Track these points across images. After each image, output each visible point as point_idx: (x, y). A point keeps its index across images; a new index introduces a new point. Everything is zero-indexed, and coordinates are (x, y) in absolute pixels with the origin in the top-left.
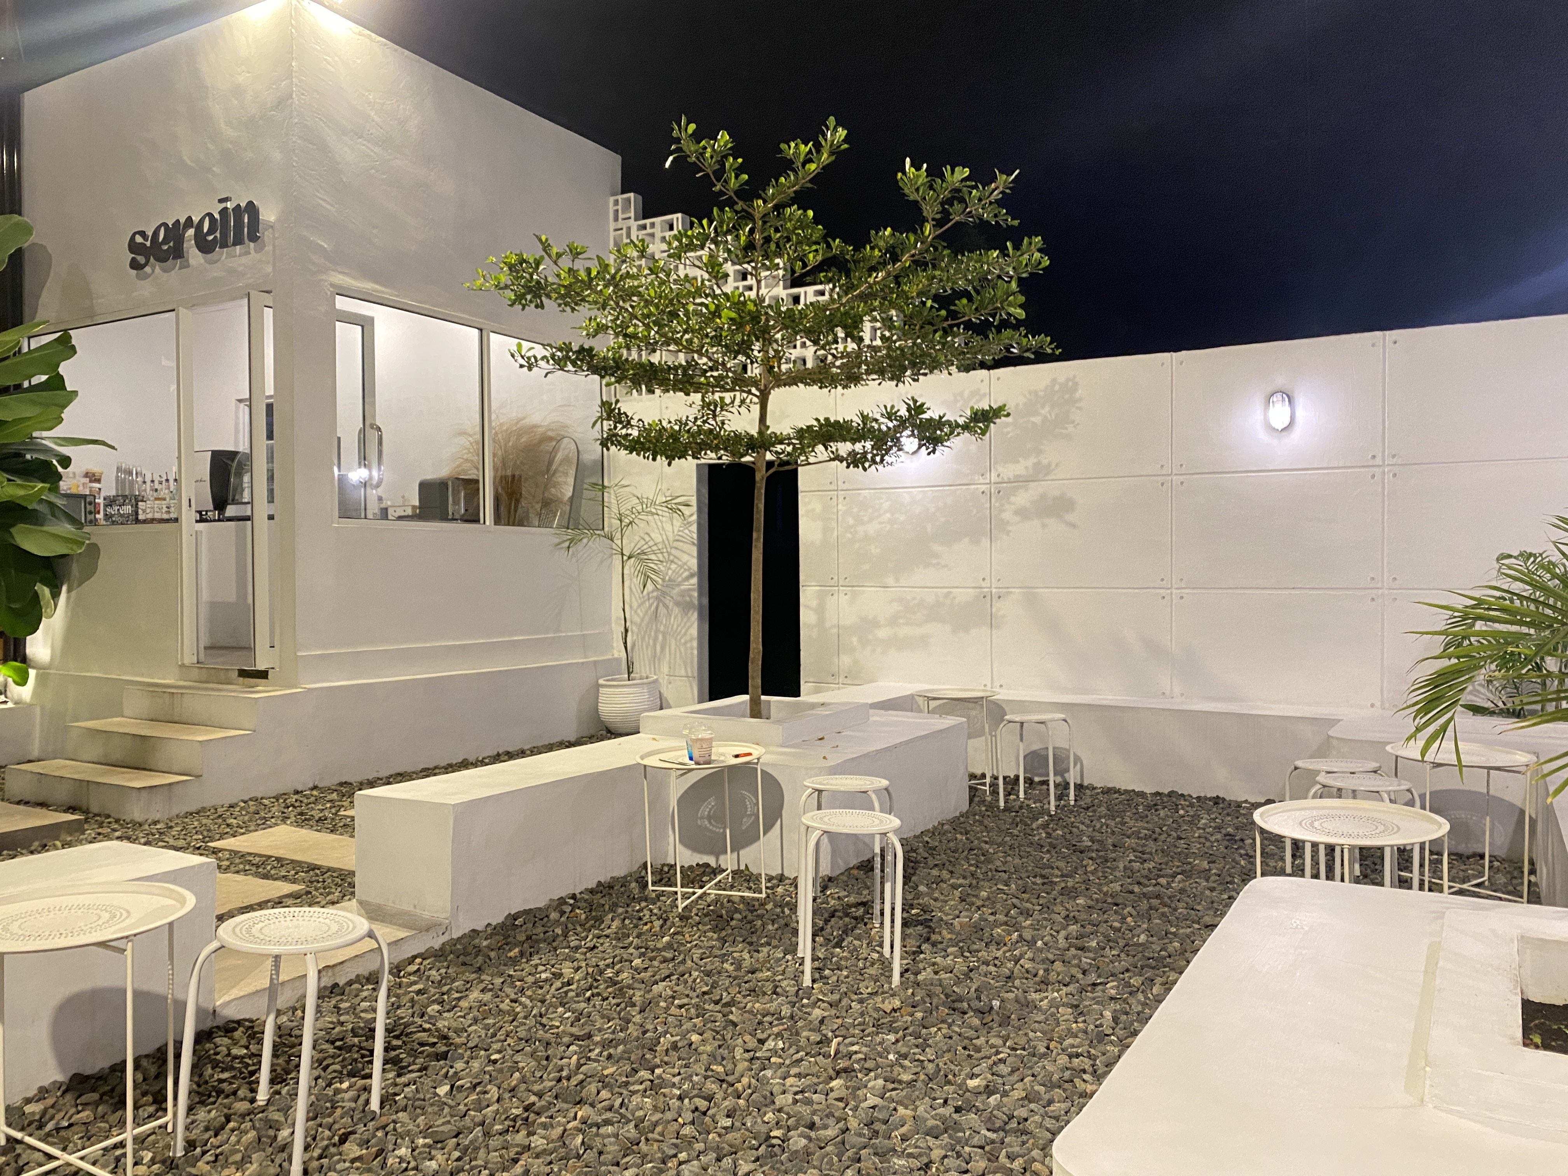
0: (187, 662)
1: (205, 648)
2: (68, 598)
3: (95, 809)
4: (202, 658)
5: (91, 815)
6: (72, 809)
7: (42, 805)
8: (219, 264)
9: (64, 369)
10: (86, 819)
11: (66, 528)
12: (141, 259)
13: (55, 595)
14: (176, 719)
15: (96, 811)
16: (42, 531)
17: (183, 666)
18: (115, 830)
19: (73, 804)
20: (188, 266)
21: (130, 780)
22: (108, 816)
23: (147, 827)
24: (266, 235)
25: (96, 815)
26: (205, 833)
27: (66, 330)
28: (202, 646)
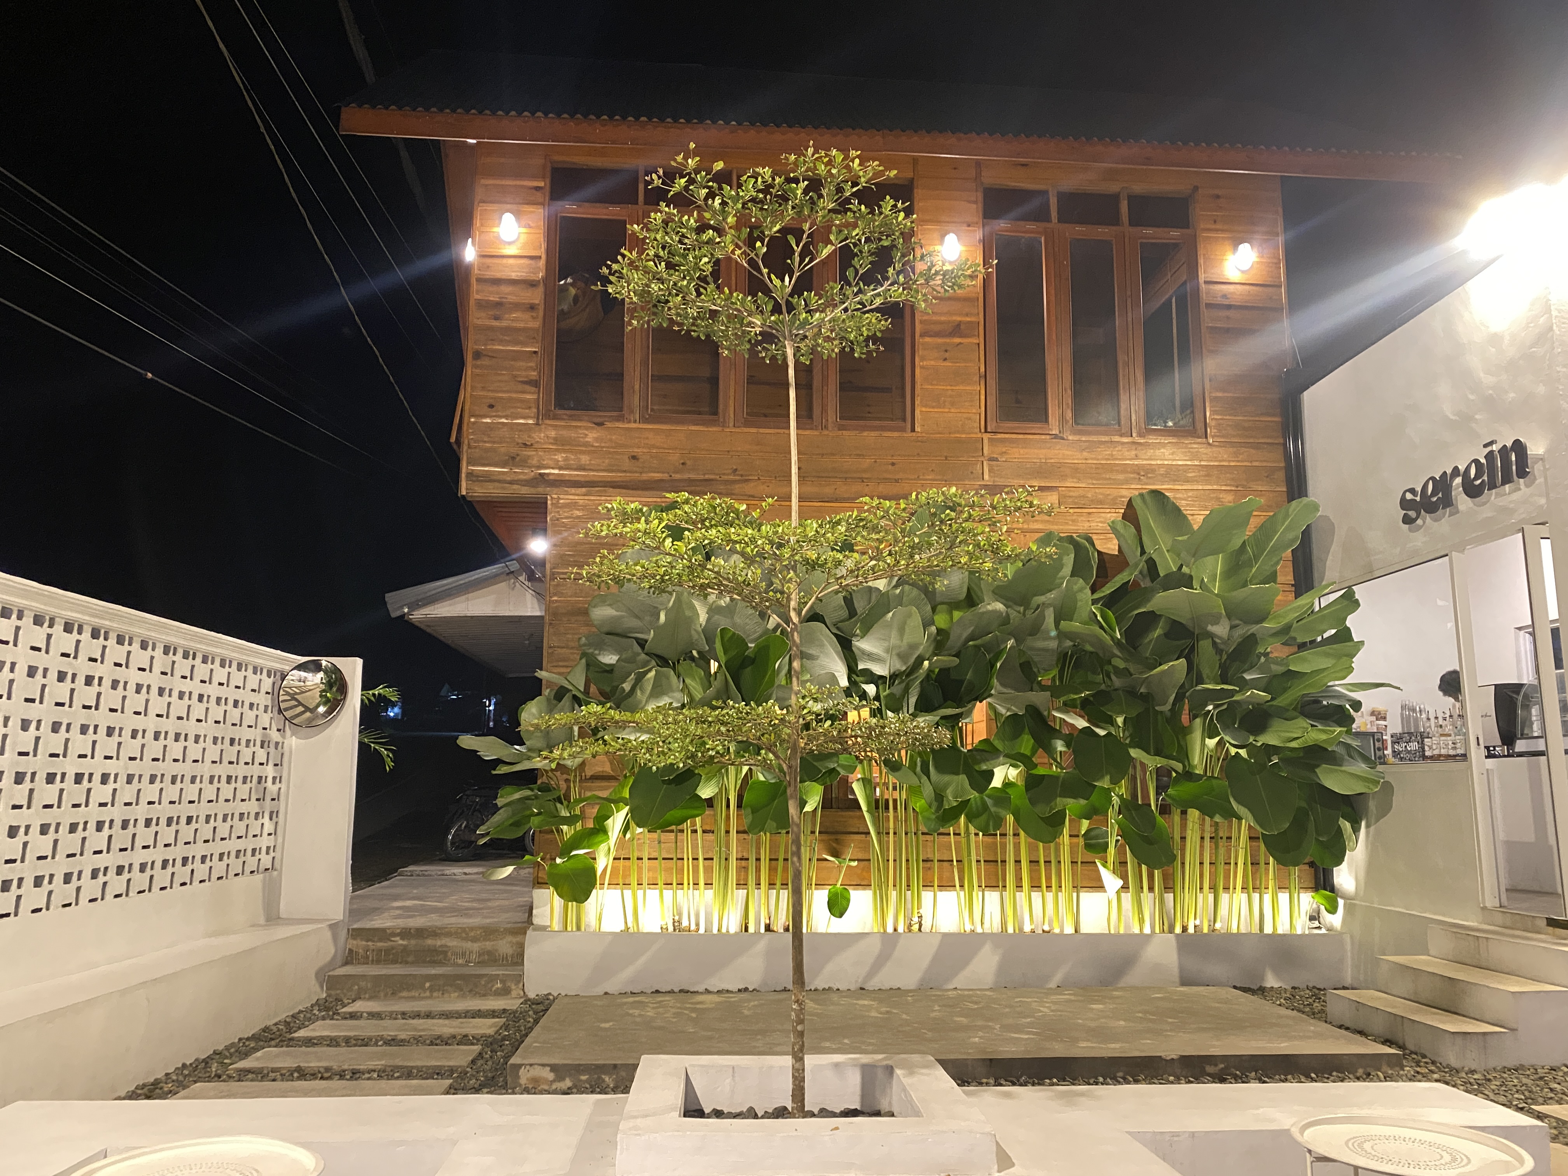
0: (1489, 905)
1: (1507, 890)
2: (1367, 833)
3: (1411, 1046)
4: (1505, 901)
5: (1407, 1051)
6: (1388, 1042)
7: (1361, 1033)
8: (1488, 505)
9: (1351, 621)
10: (1404, 1055)
11: (1360, 768)
12: (1412, 514)
13: (1356, 830)
14: (1484, 964)
15: (1413, 1049)
16: (1341, 771)
17: (1484, 908)
18: (1432, 1072)
19: (1389, 1037)
20: (1458, 512)
21: (1444, 1022)
22: (1424, 1056)
23: (1464, 1075)
24: (1536, 469)
25: (1412, 1052)
26: (1527, 1093)
27: (1350, 587)
28: (1503, 889)
